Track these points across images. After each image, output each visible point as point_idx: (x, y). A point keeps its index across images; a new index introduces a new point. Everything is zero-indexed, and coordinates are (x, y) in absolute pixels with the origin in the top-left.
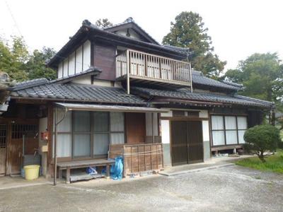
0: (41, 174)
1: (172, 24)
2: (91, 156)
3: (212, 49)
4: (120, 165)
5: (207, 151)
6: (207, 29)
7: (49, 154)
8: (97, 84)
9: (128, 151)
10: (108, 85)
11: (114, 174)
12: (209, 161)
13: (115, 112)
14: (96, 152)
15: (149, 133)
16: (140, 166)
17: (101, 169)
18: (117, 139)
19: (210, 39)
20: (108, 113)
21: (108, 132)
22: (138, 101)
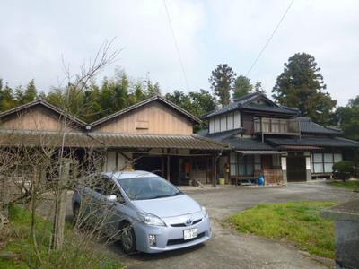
0: (226, 183)
1: (285, 64)
2: (246, 175)
3: (324, 87)
4: (262, 179)
5: (308, 176)
6: (319, 69)
7: (229, 173)
8: (245, 137)
9: (266, 173)
10: (249, 137)
11: (260, 183)
12: (309, 181)
13: (257, 154)
14: (249, 173)
15: (275, 164)
16: (272, 180)
17: (253, 181)
18: (258, 167)
19: (322, 79)
20: (253, 156)
21: (253, 164)
22: (266, 147)
